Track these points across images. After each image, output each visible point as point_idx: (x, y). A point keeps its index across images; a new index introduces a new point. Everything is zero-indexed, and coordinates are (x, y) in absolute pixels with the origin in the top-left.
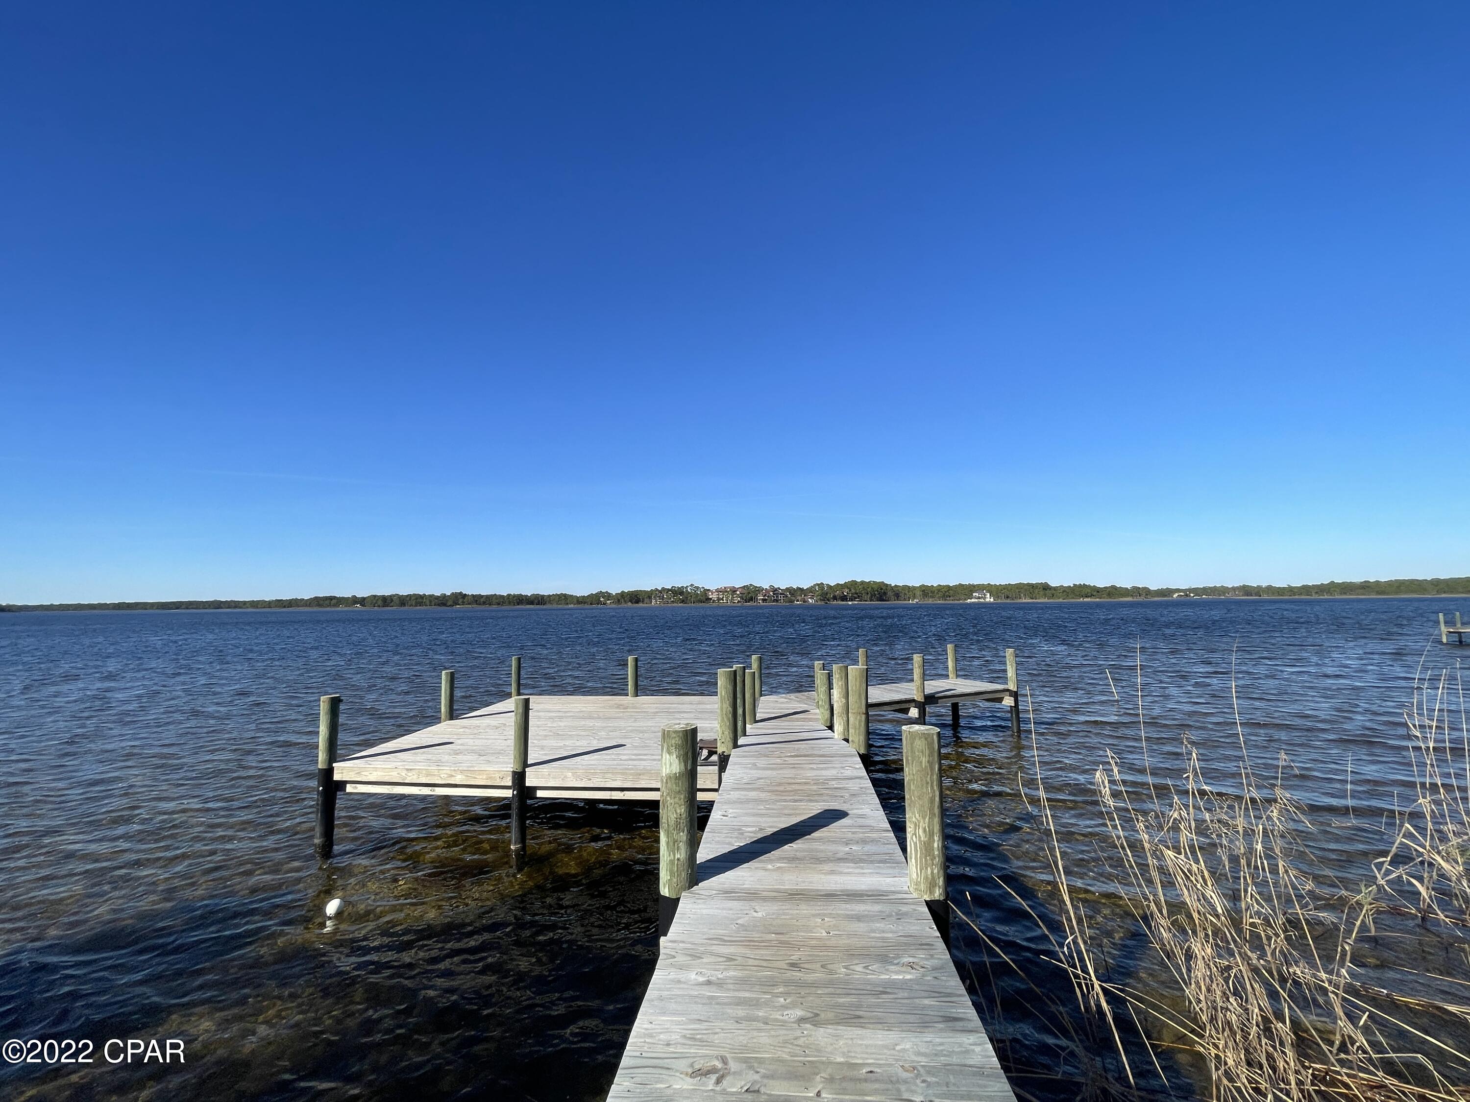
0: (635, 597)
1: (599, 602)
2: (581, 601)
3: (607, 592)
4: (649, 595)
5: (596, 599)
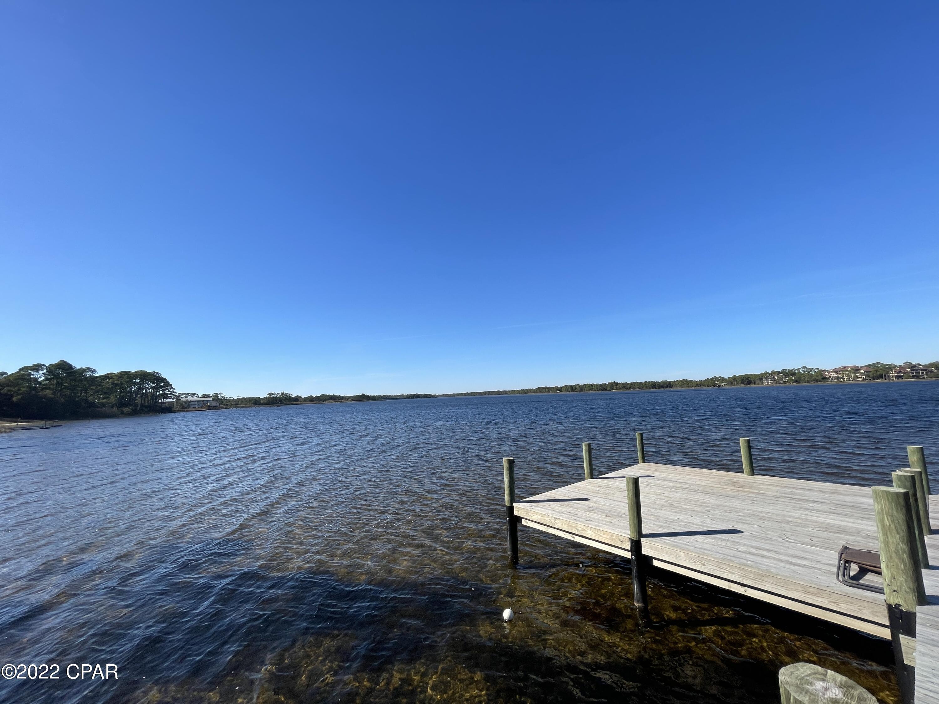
0: (747, 380)
1: (715, 385)
2: (700, 384)
3: (720, 377)
4: (760, 378)
5: (712, 382)
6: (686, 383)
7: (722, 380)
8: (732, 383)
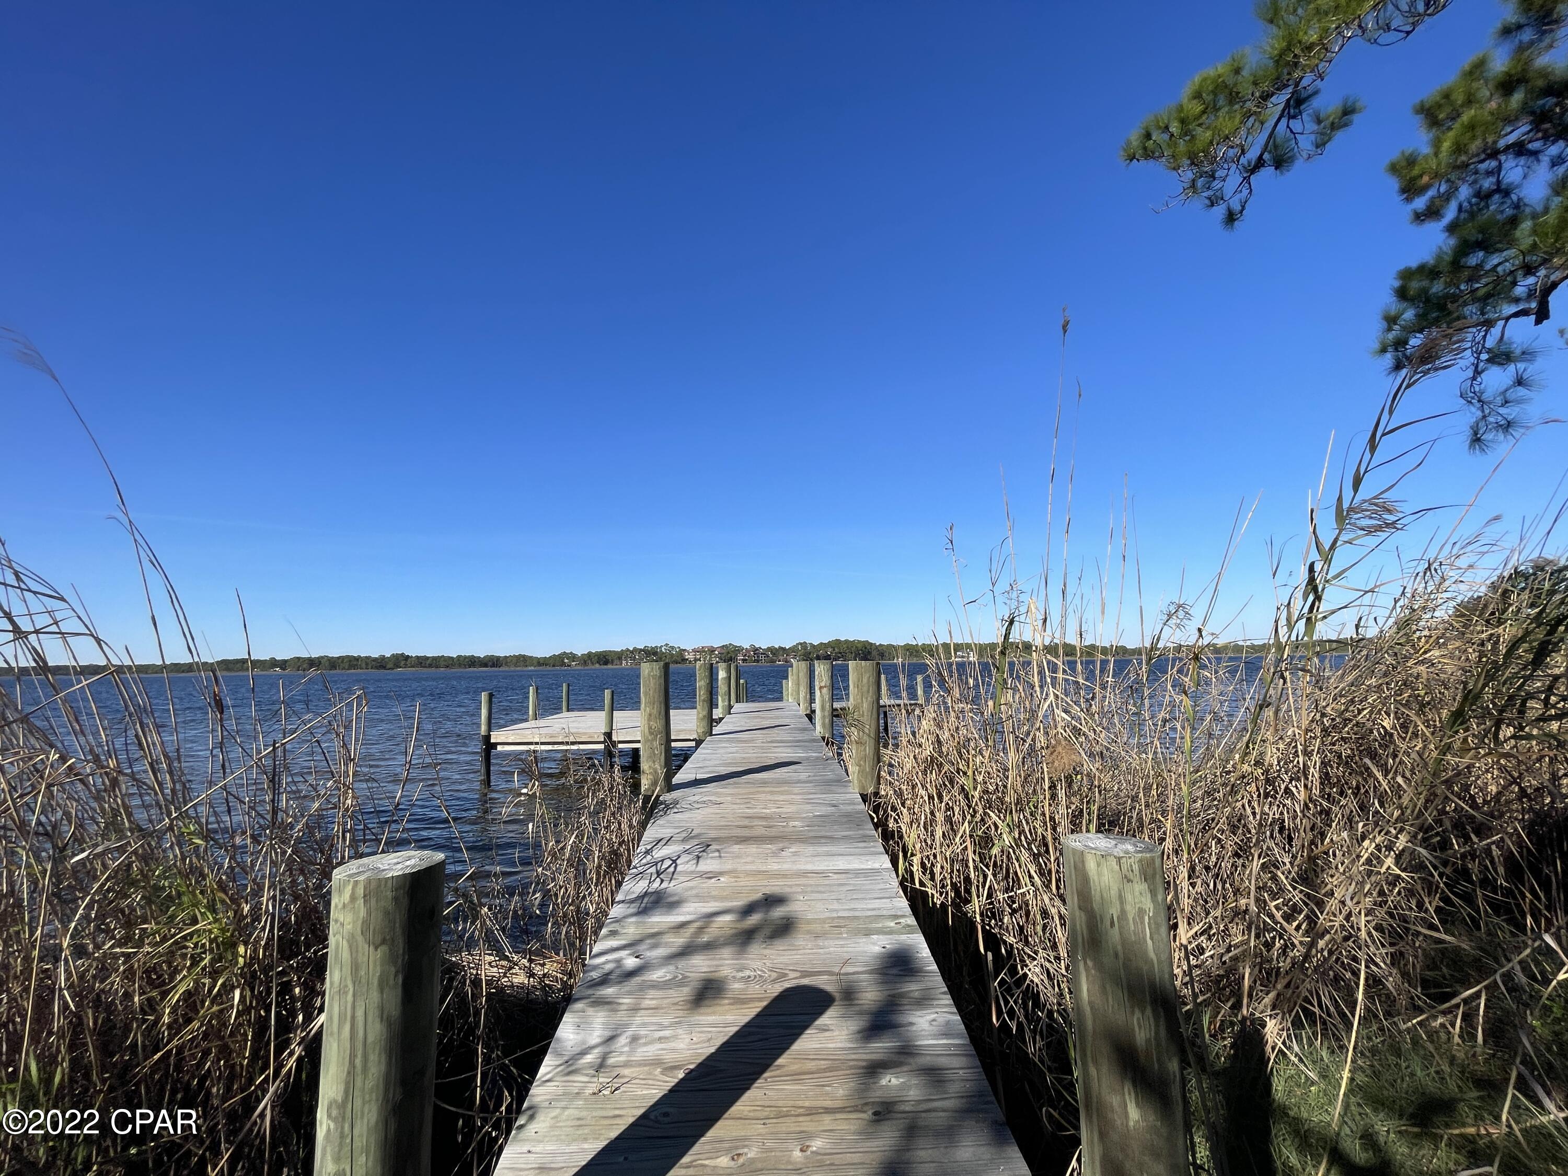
0: (604, 658)
1: (563, 664)
2: (542, 662)
3: (571, 653)
4: (620, 656)
5: (559, 660)
6: (523, 660)
7: (573, 657)
8: (585, 662)
